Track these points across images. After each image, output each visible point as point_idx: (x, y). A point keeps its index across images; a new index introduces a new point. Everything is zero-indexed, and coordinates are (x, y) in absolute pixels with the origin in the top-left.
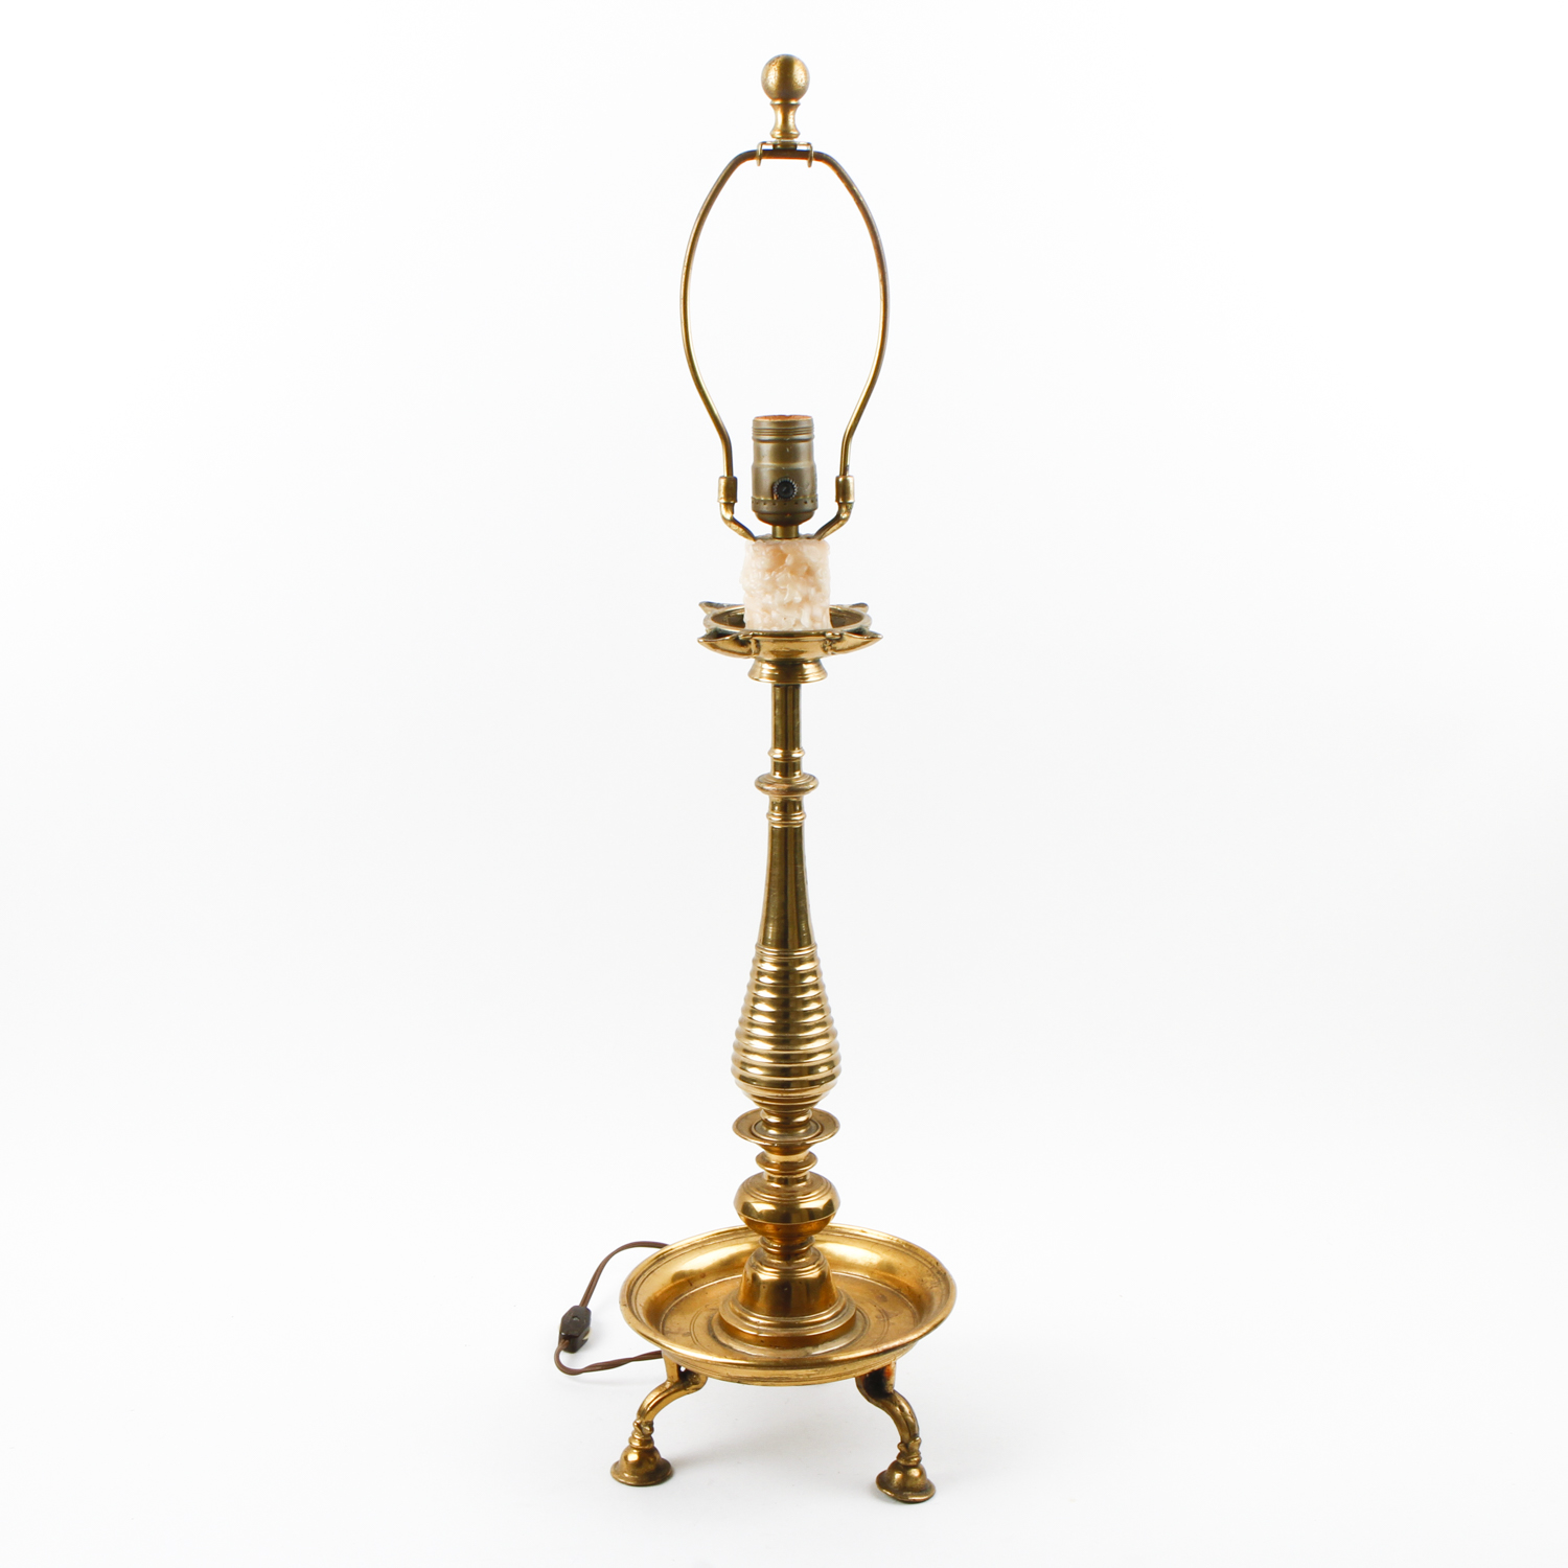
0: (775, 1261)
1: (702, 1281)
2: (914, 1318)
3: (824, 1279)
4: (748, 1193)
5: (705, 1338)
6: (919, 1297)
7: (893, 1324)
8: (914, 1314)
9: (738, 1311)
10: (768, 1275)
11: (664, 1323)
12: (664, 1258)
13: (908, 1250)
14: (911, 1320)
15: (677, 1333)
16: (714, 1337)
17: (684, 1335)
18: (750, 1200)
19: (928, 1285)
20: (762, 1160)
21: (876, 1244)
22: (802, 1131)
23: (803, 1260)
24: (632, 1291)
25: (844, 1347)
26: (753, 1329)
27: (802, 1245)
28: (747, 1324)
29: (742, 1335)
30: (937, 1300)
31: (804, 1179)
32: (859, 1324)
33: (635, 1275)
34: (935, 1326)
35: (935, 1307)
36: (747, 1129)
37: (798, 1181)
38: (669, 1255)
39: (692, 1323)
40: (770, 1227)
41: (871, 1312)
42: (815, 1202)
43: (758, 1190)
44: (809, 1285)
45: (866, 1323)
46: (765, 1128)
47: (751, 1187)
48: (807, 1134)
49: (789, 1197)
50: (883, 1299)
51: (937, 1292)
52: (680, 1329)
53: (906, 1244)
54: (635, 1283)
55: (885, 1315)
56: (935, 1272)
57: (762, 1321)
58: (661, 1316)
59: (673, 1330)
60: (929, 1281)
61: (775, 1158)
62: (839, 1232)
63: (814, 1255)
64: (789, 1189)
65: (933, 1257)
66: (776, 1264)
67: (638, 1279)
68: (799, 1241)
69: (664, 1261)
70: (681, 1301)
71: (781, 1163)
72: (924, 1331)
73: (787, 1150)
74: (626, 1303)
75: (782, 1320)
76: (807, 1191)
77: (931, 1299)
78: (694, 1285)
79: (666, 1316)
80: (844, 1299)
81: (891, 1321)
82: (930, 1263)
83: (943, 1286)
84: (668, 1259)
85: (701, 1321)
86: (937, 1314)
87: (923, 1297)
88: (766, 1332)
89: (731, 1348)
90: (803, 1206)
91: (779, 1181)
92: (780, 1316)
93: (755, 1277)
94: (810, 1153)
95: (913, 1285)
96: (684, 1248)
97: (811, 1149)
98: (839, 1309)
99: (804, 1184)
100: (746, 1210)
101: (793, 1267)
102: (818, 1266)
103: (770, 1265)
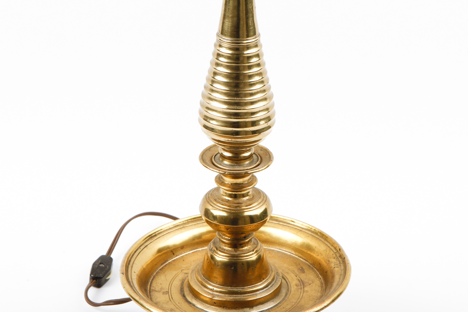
0: (227, 248)
1: (182, 251)
2: (322, 287)
3: (260, 259)
4: (208, 202)
5: (177, 296)
6: (326, 272)
7: (307, 292)
8: (322, 283)
9: (200, 280)
10: (221, 258)
11: (151, 283)
12: (155, 236)
13: (322, 237)
14: (319, 289)
15: (159, 292)
16: (184, 296)
17: (164, 293)
18: (210, 207)
19: (332, 265)
20: (219, 181)
21: (300, 230)
22: (247, 162)
23: (246, 248)
24: (130, 261)
25: (271, 308)
26: (209, 294)
27: (245, 238)
28: (206, 289)
29: (202, 297)
30: (337, 278)
31: (247, 195)
32: (284, 291)
33: (134, 249)
34: (333, 301)
35: (335, 284)
36: (209, 159)
37: (244, 196)
38: (159, 234)
39: (171, 284)
40: (222, 227)
41: (293, 281)
42: (255, 211)
43: (215, 200)
44: (250, 265)
45: (288, 290)
46: (221, 159)
47: (210, 197)
48: (250, 164)
49: (236, 207)
50: (302, 270)
51: (338, 271)
52: (161, 289)
53: (320, 233)
54: (133, 255)
55: (302, 284)
56: (338, 255)
57: (215, 289)
58: (150, 277)
59: (157, 289)
60: (334, 262)
61: (228, 180)
62: (277, 220)
63: (254, 244)
64: (237, 201)
65: (338, 244)
66: (227, 251)
67: (135, 252)
68: (243, 235)
69: (156, 238)
70: (165, 266)
71: (231, 184)
72: (325, 304)
73: (236, 176)
74: (124, 272)
75: (229, 289)
76: (249, 203)
77: (333, 277)
78: (176, 254)
79: (154, 277)
80: (273, 273)
81: (306, 289)
82: (335, 248)
83: (342, 267)
84: (158, 236)
85: (177, 283)
86: (335, 290)
87: (329, 273)
88: (218, 296)
89: (194, 305)
90: (247, 214)
91: (230, 196)
92: (228, 286)
93: (212, 258)
94: (253, 176)
95: (324, 263)
96: (170, 229)
97: (254, 174)
98: (270, 280)
99: (247, 198)
100: (207, 213)
101: (238, 253)
102: (256, 252)
103: (223, 251)
